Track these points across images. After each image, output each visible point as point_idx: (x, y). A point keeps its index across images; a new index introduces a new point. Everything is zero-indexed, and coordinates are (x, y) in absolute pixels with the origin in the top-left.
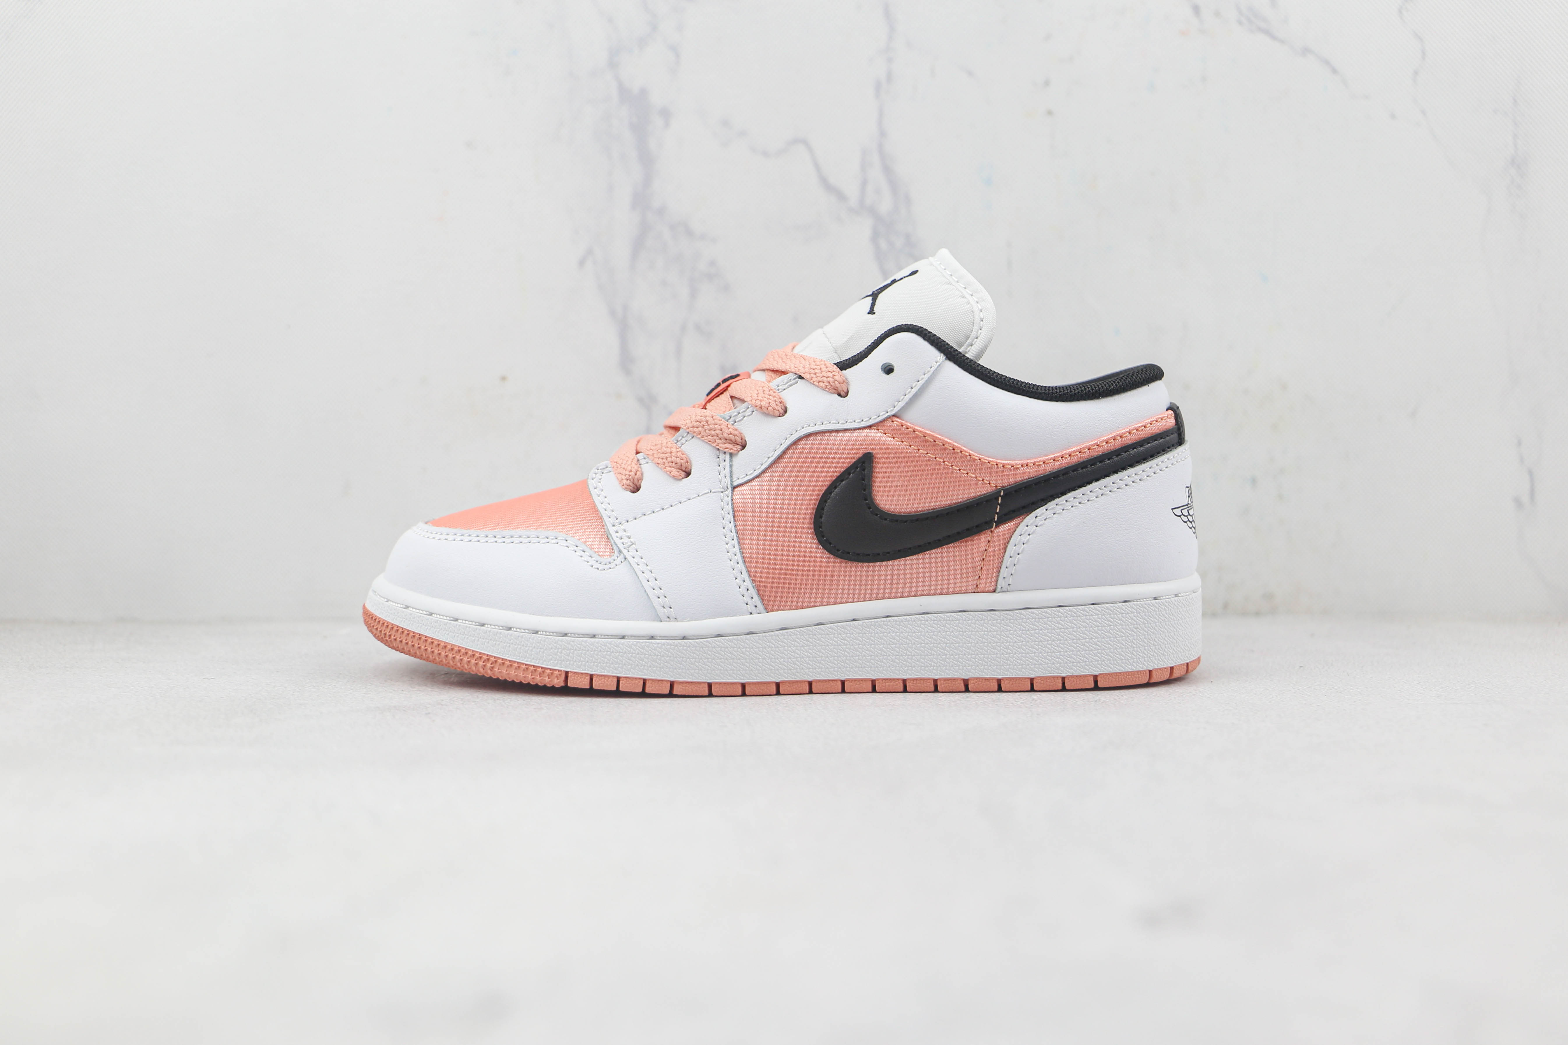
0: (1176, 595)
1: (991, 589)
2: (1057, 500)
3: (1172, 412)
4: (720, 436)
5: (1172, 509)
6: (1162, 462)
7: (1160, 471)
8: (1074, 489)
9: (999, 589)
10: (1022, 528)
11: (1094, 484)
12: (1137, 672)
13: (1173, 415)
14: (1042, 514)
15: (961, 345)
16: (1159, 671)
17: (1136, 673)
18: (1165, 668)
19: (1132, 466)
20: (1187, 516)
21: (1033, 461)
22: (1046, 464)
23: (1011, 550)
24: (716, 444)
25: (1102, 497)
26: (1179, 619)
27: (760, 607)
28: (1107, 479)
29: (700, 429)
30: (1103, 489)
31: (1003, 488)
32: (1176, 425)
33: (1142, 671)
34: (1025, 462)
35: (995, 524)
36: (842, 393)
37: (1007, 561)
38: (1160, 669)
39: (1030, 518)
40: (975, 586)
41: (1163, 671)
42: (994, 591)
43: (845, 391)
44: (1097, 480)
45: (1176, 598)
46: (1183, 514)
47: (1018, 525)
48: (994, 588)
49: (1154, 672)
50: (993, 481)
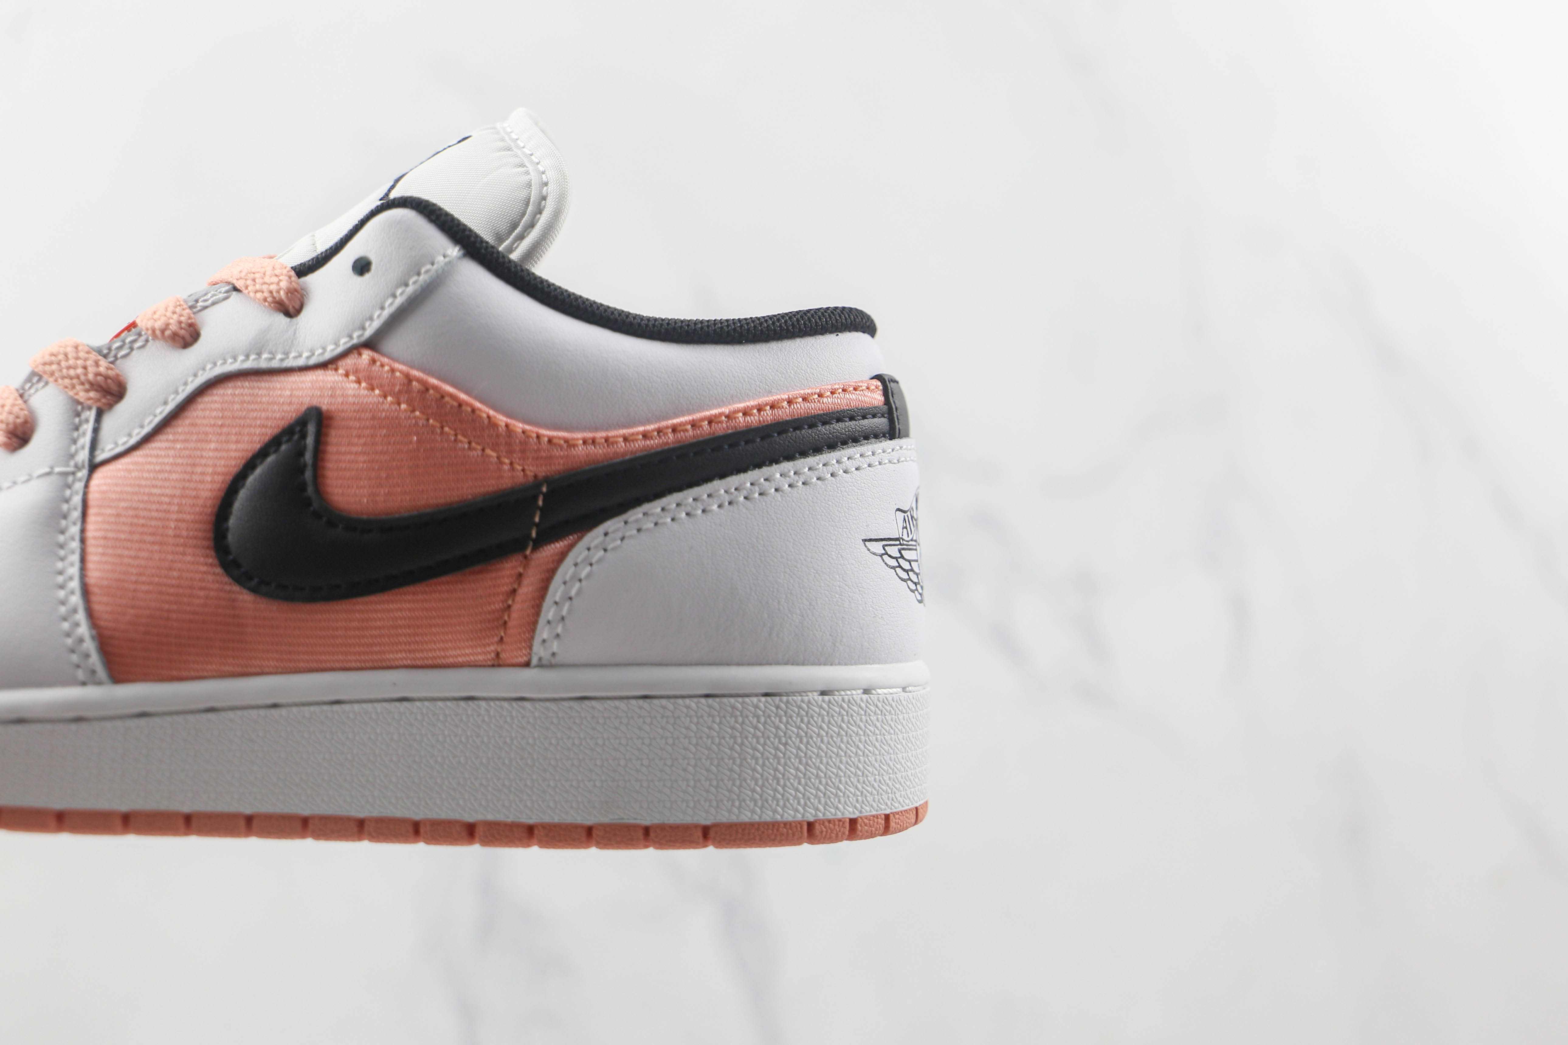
0: (866, 691)
1: (523, 660)
2: (646, 507)
3: (879, 384)
4: (82, 378)
5: (865, 541)
6: (848, 458)
7: (844, 472)
8: (680, 489)
9: (534, 661)
10: (578, 553)
11: (716, 483)
12: (785, 824)
13: (881, 388)
14: (618, 530)
15: (500, 239)
16: (827, 824)
17: (782, 825)
18: (840, 820)
19: (790, 458)
20: (896, 558)
21: (604, 434)
22: (629, 442)
23: (556, 590)
24: (75, 391)
25: (731, 508)
26: (870, 733)
27: (102, 673)
28: (742, 477)
29: (54, 367)
30: (732, 493)
31: (547, 480)
32: (885, 404)
33: (794, 822)
34: (589, 435)
35: (531, 543)
36: (291, 310)
37: (549, 612)
38: (829, 821)
39: (594, 537)
40: (493, 655)
41: (834, 825)
42: (527, 664)
43: (297, 307)
44: (722, 476)
45: (865, 697)
46: (886, 554)
47: (571, 547)
48: (525, 659)
49: (817, 826)
50: (528, 466)
